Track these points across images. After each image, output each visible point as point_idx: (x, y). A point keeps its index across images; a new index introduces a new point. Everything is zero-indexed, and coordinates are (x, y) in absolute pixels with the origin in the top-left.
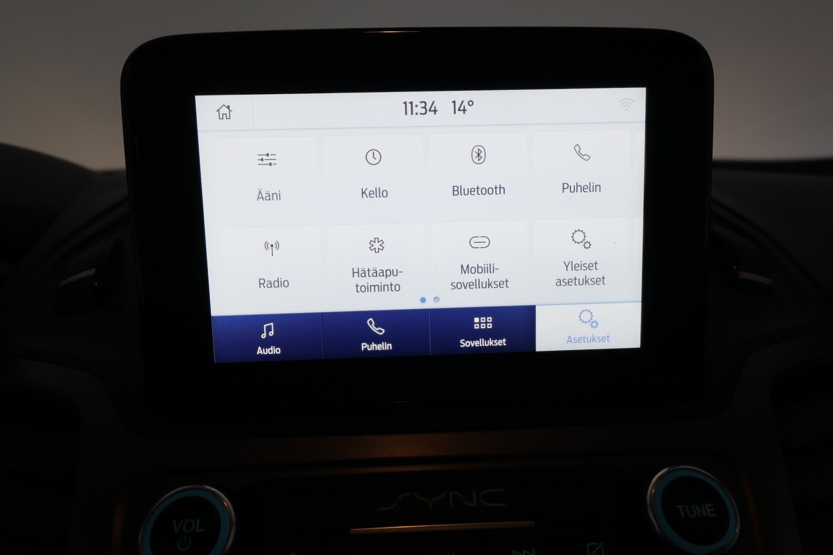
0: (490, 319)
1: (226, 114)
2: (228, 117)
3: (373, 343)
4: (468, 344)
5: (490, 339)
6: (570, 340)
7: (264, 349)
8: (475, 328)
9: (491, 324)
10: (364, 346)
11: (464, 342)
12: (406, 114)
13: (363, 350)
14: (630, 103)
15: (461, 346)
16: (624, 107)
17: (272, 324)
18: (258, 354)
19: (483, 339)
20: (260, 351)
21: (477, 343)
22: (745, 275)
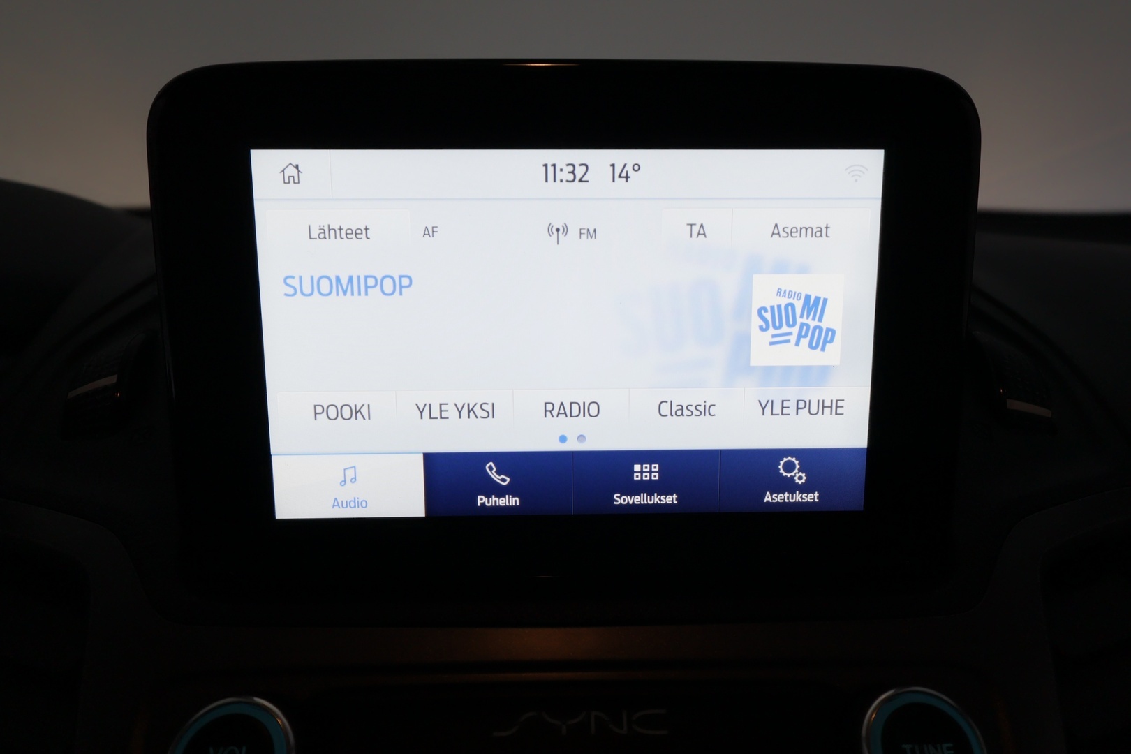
1: (293, 177)
2: (296, 181)
3: (493, 496)
4: (624, 500)
5: (656, 494)
10: (481, 500)
11: (620, 497)
12: (546, 181)
13: (479, 505)
14: (860, 171)
15: (615, 503)
16: (853, 176)
19: (645, 494)
21: (636, 500)
22: (1015, 405)
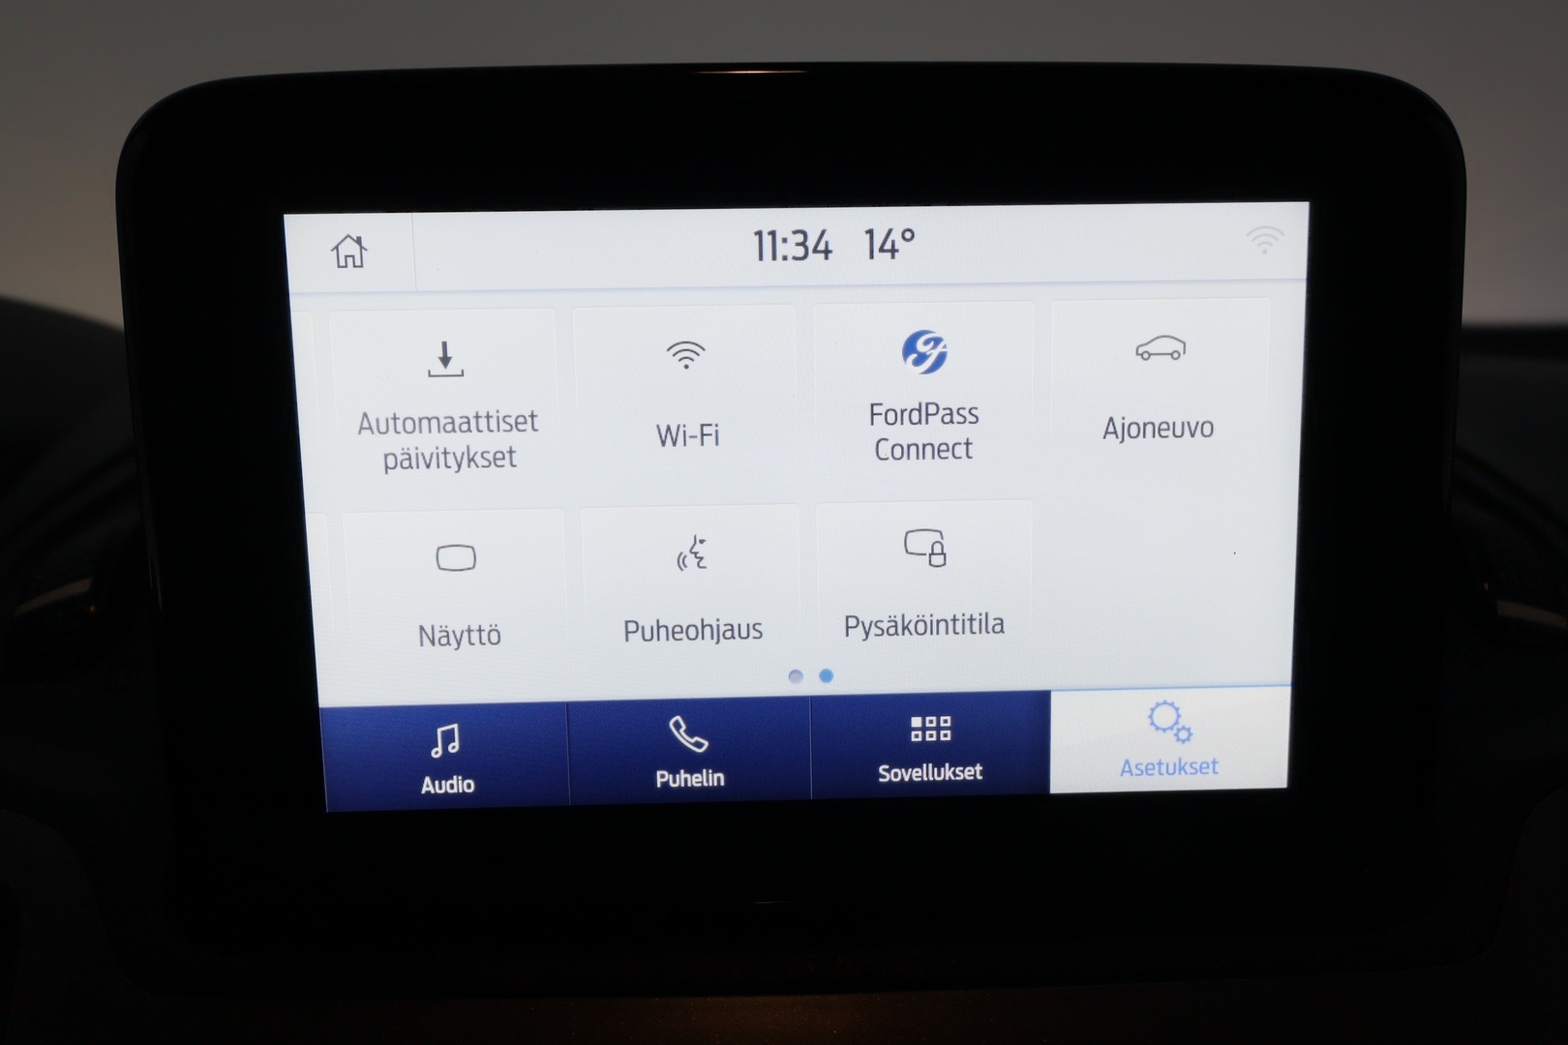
0: (946, 721)
1: (353, 257)
2: (358, 263)
3: (682, 771)
4: (896, 775)
5: (947, 765)
6: (1126, 768)
7: (437, 782)
8: (913, 739)
9: (949, 732)
10: (662, 777)
11: (888, 771)
12: (761, 258)
13: (659, 785)
14: (1272, 236)
15: (881, 780)
16: (1259, 245)
17: (455, 726)
18: (423, 792)
19: (930, 765)
20: (428, 786)
21: (916, 774)
22: (1509, 609)
